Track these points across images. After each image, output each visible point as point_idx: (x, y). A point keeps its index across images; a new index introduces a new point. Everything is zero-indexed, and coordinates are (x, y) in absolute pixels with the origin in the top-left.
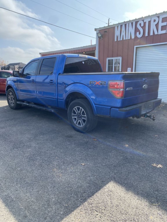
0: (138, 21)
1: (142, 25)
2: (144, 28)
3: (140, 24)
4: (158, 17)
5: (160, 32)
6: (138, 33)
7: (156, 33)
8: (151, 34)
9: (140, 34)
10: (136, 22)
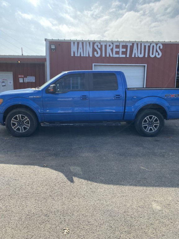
0: (95, 43)
1: (99, 47)
2: (101, 49)
3: (97, 46)
4: (113, 43)
5: (115, 56)
6: (95, 53)
7: (111, 56)
8: (108, 56)
9: (97, 53)
10: (93, 43)
